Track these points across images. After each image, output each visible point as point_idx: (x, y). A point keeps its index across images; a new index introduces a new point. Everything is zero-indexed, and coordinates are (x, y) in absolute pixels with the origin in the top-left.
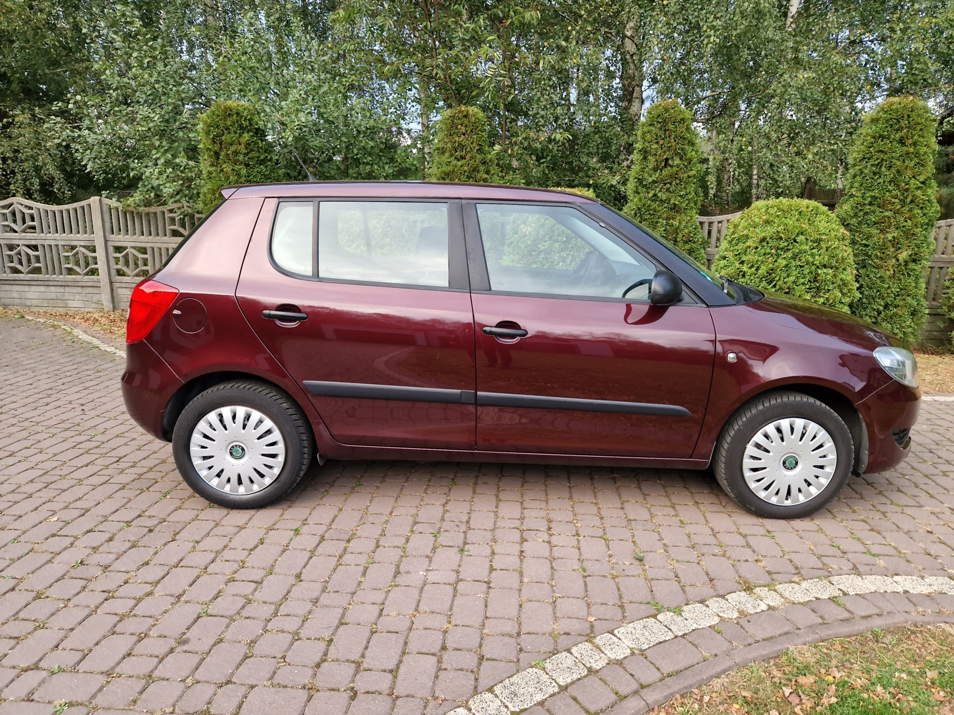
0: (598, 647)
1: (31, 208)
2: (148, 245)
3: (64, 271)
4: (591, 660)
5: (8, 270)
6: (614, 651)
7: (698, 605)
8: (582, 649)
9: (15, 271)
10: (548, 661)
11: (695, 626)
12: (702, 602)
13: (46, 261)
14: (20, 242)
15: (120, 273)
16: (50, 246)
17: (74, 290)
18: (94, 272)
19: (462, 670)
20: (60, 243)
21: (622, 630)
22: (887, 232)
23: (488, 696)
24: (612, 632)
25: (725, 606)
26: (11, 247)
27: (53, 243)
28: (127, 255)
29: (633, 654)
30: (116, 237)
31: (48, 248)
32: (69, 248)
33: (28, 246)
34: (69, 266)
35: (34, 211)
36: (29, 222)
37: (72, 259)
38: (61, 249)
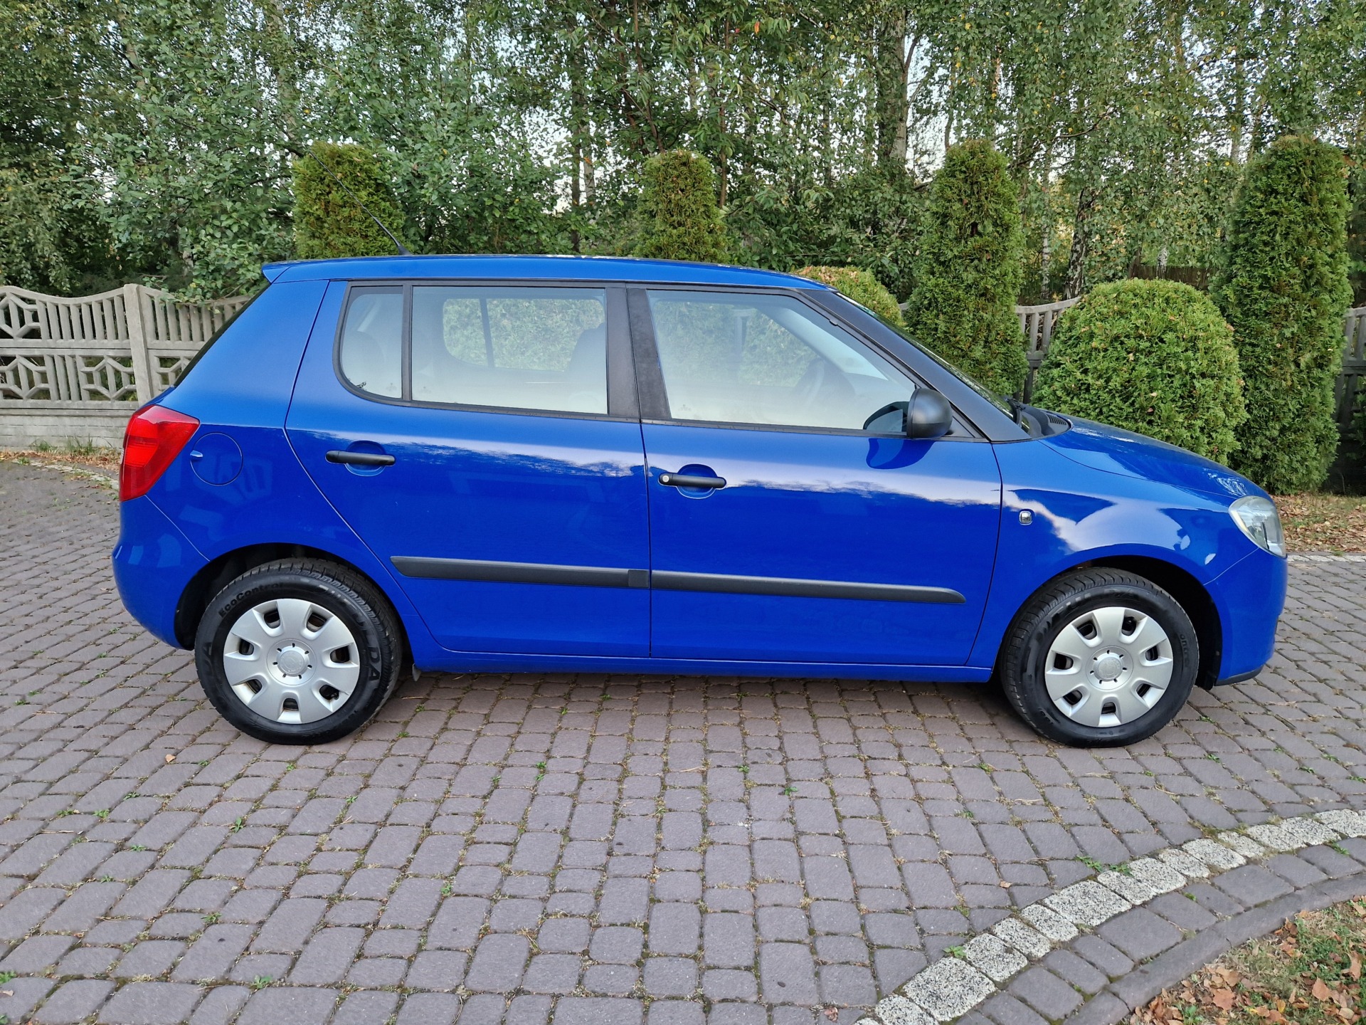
0: (1029, 924)
1: (32, 302)
3: (85, 395)
4: (1027, 944)
6: (1054, 929)
7: (1148, 859)
8: (1007, 929)
9: (9, 395)
10: (966, 946)
11: (1154, 891)
12: (1154, 855)
13: (57, 379)
14: (17, 353)
16: (63, 357)
17: (99, 422)
18: (129, 395)
19: (847, 963)
20: (78, 353)
21: (1055, 899)
22: (1283, 326)
23: (898, 1000)
24: (1040, 902)
25: (1187, 861)
27: (67, 353)
29: (1082, 932)
30: (163, 343)
31: (58, 361)
32: (92, 361)
33: (28, 358)
34: (91, 387)
35: (38, 307)
36: (29, 323)
37: (97, 377)
38: (80, 362)
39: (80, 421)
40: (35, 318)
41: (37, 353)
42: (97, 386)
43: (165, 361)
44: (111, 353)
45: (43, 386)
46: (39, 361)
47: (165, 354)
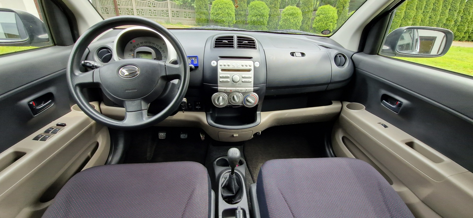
1: (154, 2)
2: (179, 11)
3: (161, 16)
5: (149, 15)
9: (151, 15)
13: (157, 13)
14: (152, 9)
15: (173, 16)
16: (158, 10)
17: (163, 20)
18: (168, 16)
20: (161, 10)
26: (150, 10)
27: (159, 10)
28: (174, 13)
30: (172, 9)
31: (158, 11)
32: (162, 11)
33: (153, 10)
34: (162, 15)
35: (155, 3)
36: (154, 5)
37: (163, 13)
38: (161, 11)
39: (160, 20)
40: (155, 4)
41: (155, 9)
42: (163, 15)
43: (173, 11)
44: (165, 10)
45: (156, 14)
46: (155, 11)
47: (173, 10)
